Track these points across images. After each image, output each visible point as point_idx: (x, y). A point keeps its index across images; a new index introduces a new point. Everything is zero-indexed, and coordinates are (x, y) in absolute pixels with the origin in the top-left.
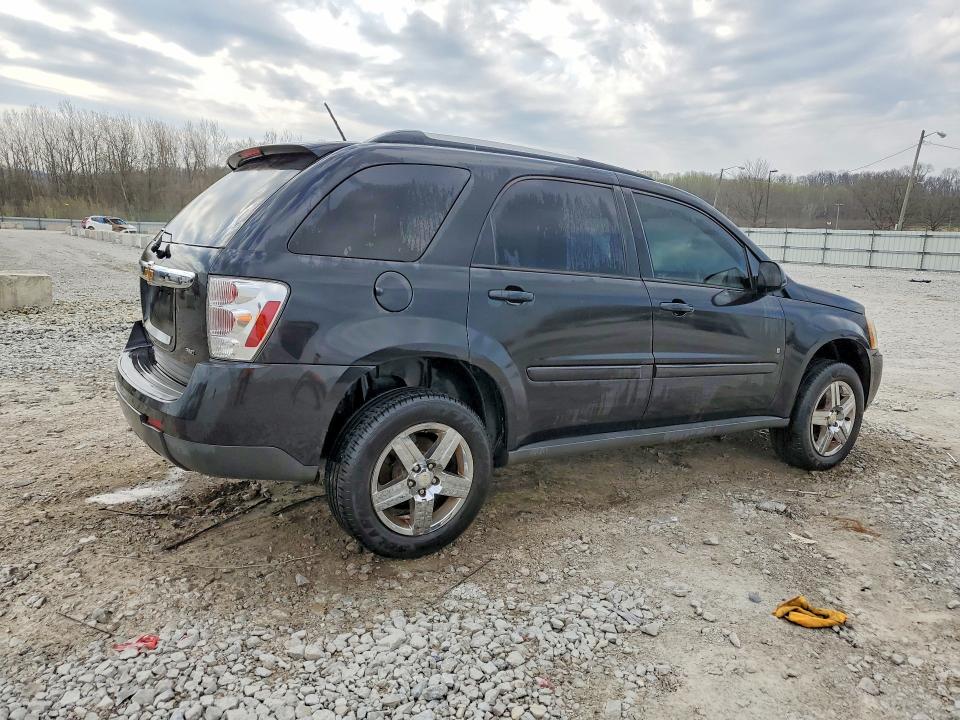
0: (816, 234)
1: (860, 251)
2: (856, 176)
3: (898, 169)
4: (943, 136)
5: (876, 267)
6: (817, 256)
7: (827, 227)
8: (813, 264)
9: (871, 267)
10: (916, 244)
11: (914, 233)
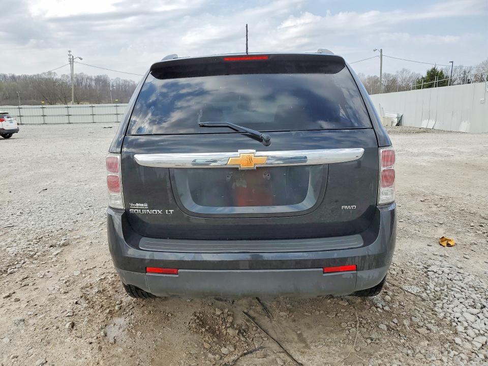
0: (37, 108)
1: (62, 115)
2: (19, 76)
3: (40, 73)
4: (81, 59)
5: (72, 123)
6: (41, 120)
7: (42, 104)
8: (40, 124)
9: (70, 123)
10: (89, 111)
11: (86, 105)
